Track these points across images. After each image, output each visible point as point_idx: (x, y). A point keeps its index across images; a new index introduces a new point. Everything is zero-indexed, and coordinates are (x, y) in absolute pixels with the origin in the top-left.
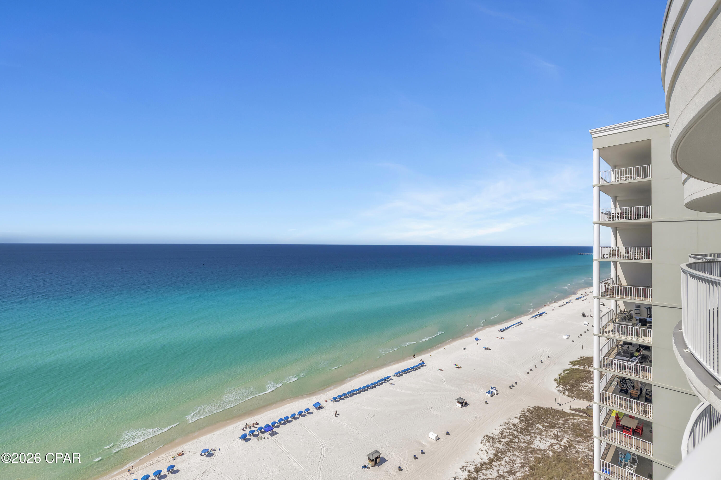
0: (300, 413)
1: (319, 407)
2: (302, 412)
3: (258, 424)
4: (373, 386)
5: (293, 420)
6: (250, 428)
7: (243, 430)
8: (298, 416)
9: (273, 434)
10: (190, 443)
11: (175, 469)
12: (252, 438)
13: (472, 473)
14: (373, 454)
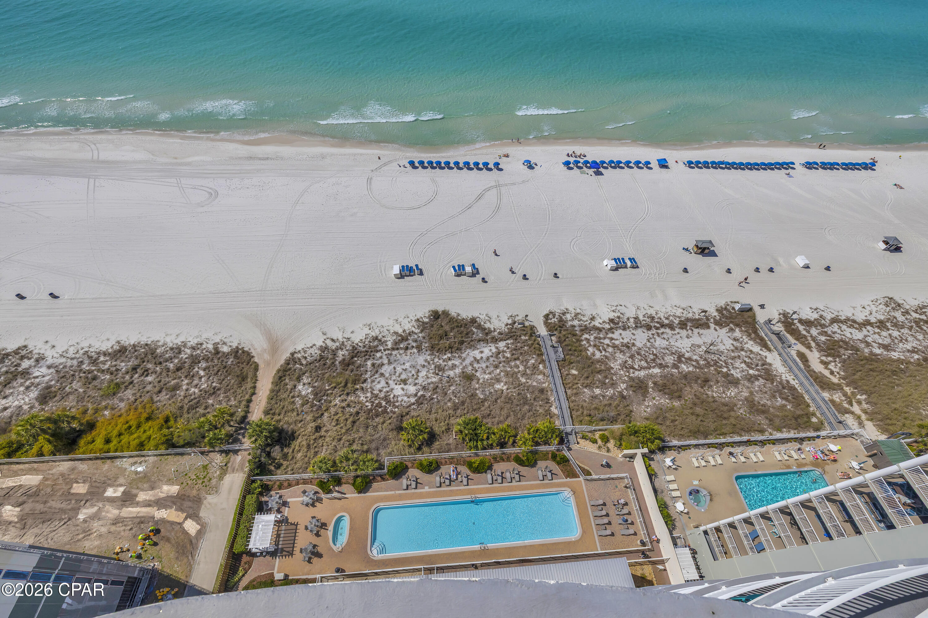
0: (637, 163)
1: (663, 164)
2: (640, 162)
3: (585, 156)
4: (756, 167)
5: (626, 167)
6: (576, 157)
7: (568, 155)
8: (633, 166)
9: (598, 173)
10: (515, 148)
11: (500, 167)
12: (575, 168)
13: (824, 319)
14: (703, 242)
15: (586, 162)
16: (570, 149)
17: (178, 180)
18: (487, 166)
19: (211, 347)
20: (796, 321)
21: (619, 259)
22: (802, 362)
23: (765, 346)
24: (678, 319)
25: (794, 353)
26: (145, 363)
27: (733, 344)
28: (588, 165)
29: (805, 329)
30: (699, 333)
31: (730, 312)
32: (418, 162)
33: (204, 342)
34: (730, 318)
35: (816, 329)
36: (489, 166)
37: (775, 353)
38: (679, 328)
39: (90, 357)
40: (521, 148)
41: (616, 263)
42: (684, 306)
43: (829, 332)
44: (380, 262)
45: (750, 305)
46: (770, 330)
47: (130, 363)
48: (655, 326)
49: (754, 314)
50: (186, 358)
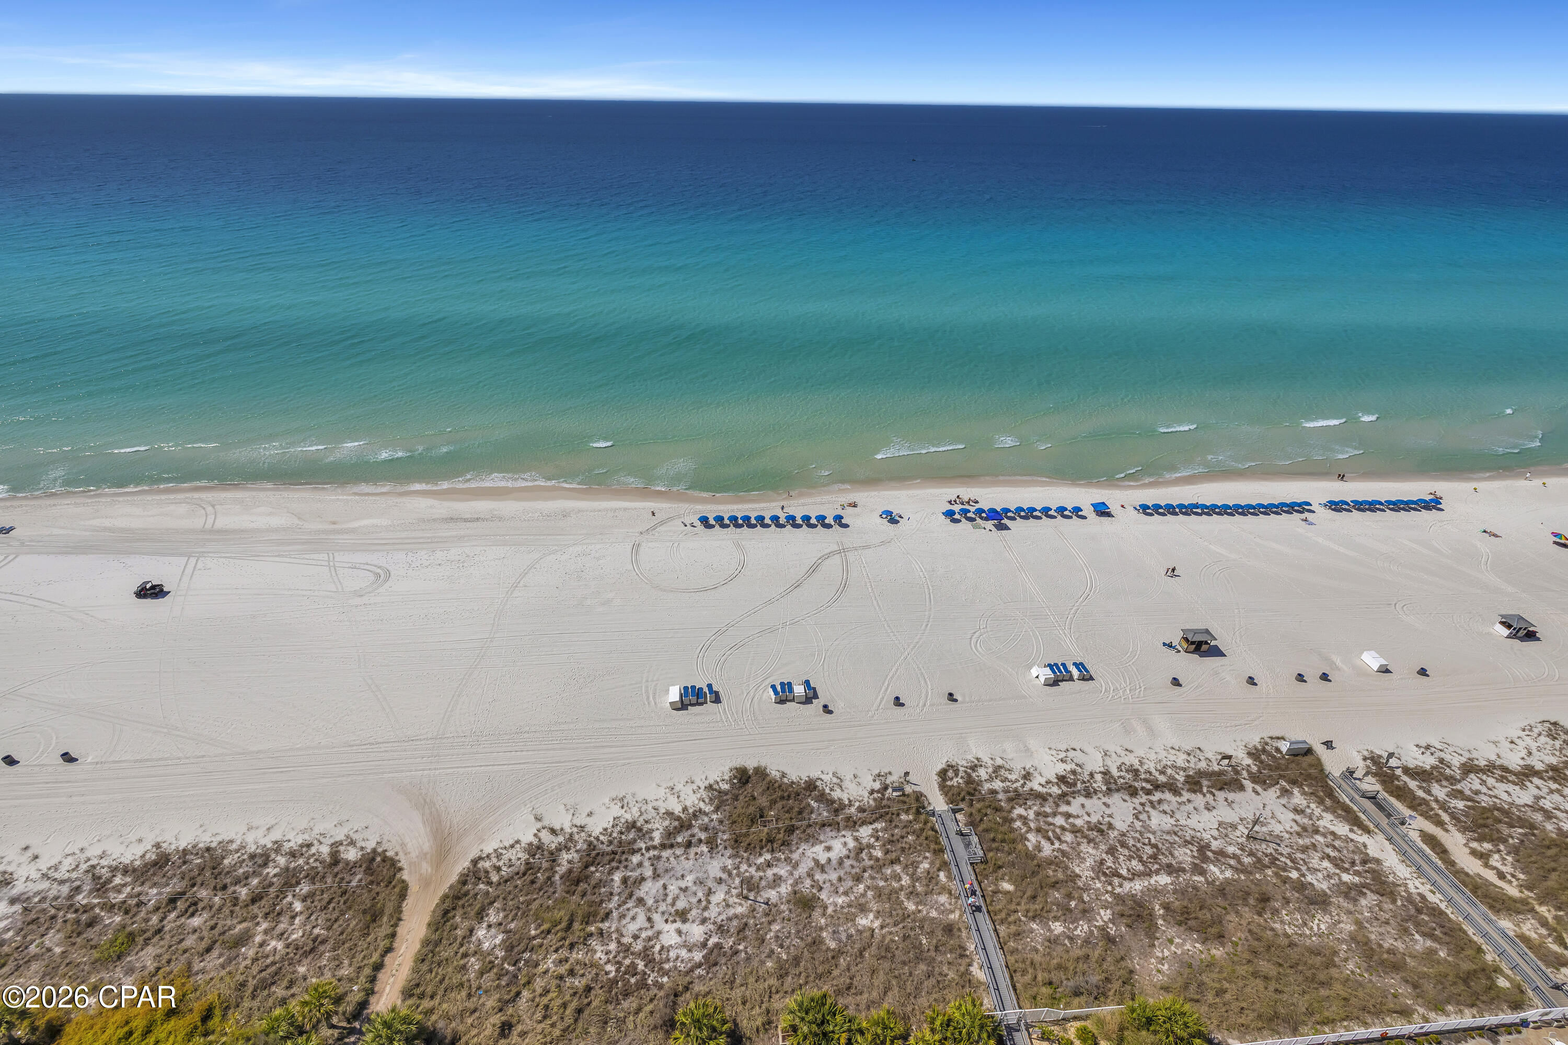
0: (1061, 510)
1: (1102, 511)
2: (1066, 509)
3: (977, 502)
4: (1251, 511)
5: (1043, 517)
6: (963, 504)
7: (950, 502)
8: (1055, 514)
9: (1001, 527)
10: (866, 494)
11: (843, 521)
12: (963, 520)
13: (1448, 767)
14: (1196, 632)
15: (980, 511)
16: (951, 492)
17: (331, 555)
18: (823, 521)
19: (325, 850)
20: (1399, 772)
21: (1056, 665)
22: (1437, 854)
23: (1355, 822)
24: (1181, 773)
25: (1415, 836)
26: (195, 888)
27: (1295, 821)
28: (984, 515)
29: (1420, 787)
30: (1226, 800)
31: (1274, 757)
32: (714, 519)
33: (315, 842)
34: (1278, 768)
35: (1441, 786)
36: (827, 521)
37: (1380, 837)
38: (1188, 790)
39: (96, 878)
40: (876, 493)
41: (1054, 672)
42: (1188, 748)
43: (1468, 792)
44: (647, 681)
45: (1305, 742)
46: (1357, 790)
47: (168, 889)
48: (1143, 788)
49: (1319, 760)
50: (275, 876)
